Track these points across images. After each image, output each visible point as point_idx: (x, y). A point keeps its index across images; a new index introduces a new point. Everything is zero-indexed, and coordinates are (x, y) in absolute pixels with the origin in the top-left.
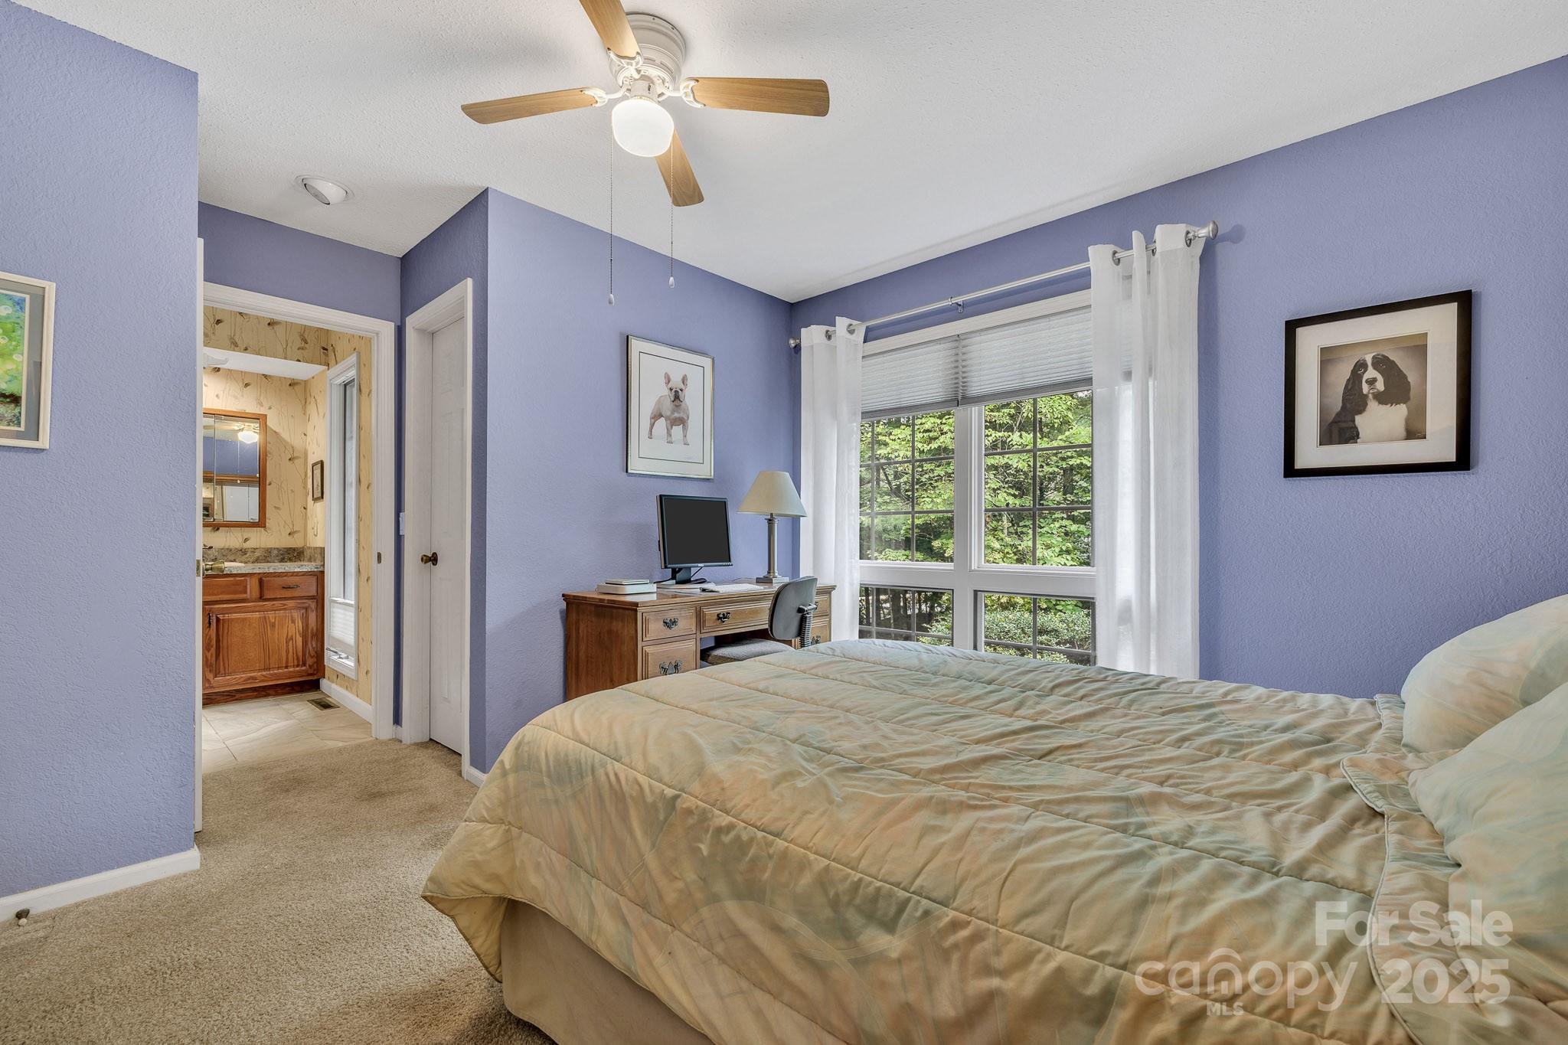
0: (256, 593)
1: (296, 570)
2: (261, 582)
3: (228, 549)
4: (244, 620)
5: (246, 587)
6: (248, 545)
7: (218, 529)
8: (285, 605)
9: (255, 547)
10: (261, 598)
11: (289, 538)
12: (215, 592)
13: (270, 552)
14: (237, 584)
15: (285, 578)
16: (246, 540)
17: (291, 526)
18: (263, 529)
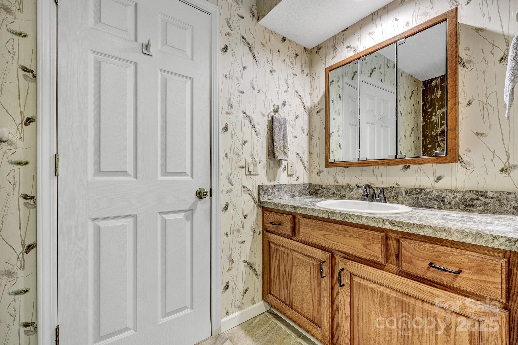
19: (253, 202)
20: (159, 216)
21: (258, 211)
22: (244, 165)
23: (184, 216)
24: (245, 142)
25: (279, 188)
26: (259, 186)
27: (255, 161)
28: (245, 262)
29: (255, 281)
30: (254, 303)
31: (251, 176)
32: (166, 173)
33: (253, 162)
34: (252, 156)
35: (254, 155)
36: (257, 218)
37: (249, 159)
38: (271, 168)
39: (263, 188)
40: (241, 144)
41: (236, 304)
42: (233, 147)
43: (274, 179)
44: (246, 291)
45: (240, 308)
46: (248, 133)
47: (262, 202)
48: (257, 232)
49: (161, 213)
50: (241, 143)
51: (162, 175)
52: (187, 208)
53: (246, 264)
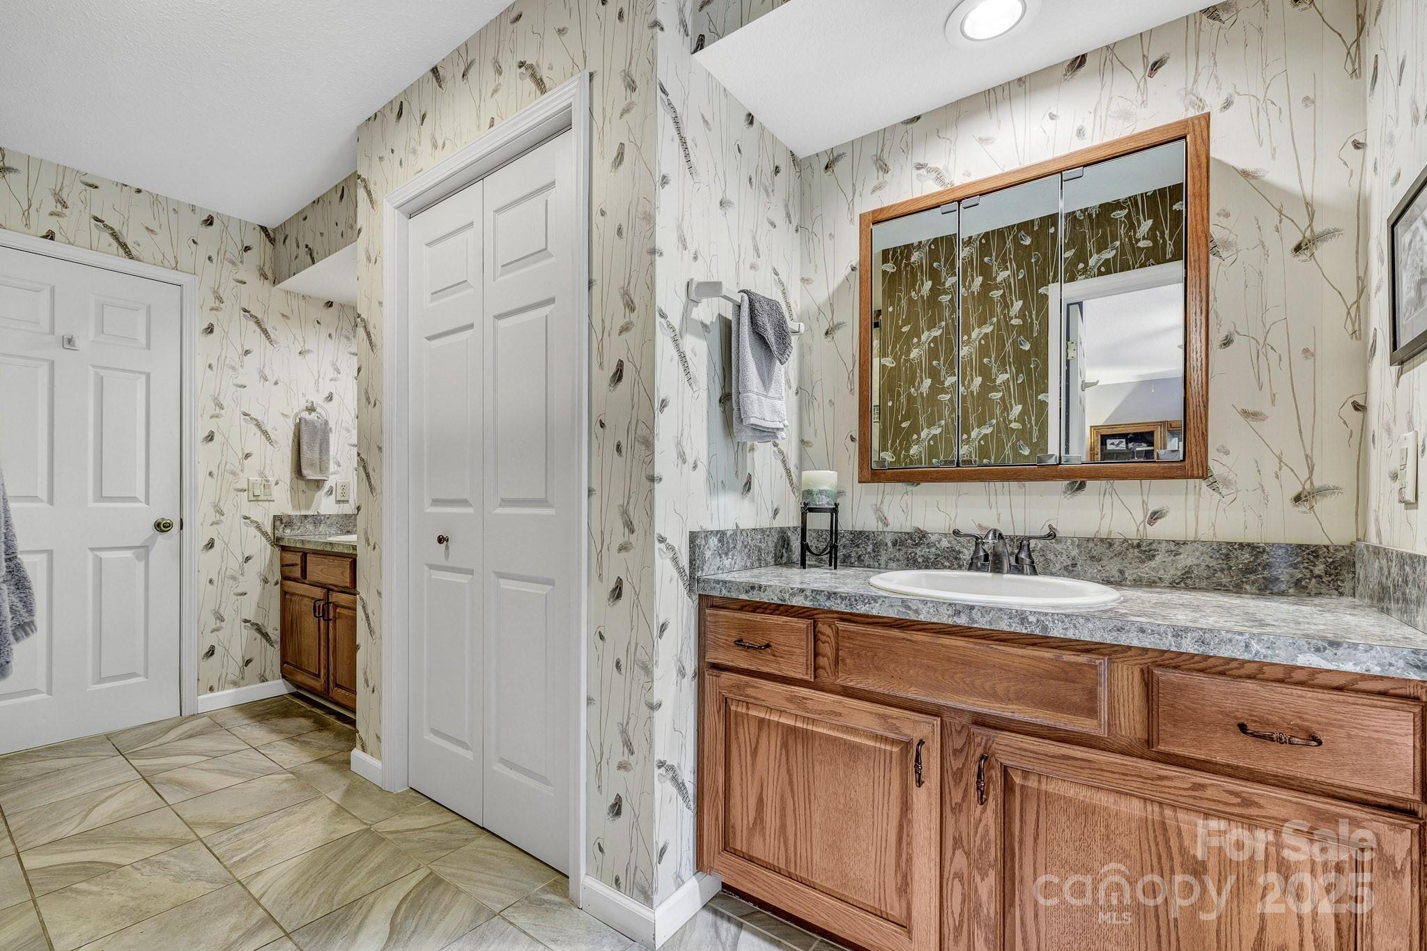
0: (1130, 724)
1: (1302, 660)
2: (1149, 684)
3: (1102, 540)
4: (1087, 811)
5: (1092, 695)
6: (1161, 530)
7: (1082, 486)
8: (1247, 802)
9: (1180, 537)
10: (1149, 743)
11: (1299, 511)
12: (1000, 689)
13: (1227, 557)
14: (1067, 675)
15: (1250, 685)
16: (1155, 516)
17: (1304, 475)
18: (1204, 484)
19: (263, 539)
20: (90, 555)
21: (272, 552)
22: (246, 487)
23: (133, 554)
24: (247, 456)
25: (317, 520)
26: (275, 517)
27: (268, 481)
28: (246, 621)
29: (266, 650)
30: (263, 679)
31: (260, 503)
32: (100, 497)
33: (264, 482)
34: (262, 474)
35: (266, 472)
36: (271, 561)
37: (255, 478)
38: (300, 490)
39: (281, 520)
40: (240, 458)
41: (228, 678)
42: (223, 463)
43: (308, 507)
44: (248, 662)
45: (235, 684)
46: (254, 442)
47: (278, 539)
48: (272, 580)
49: (92, 549)
50: (240, 456)
51: (96, 501)
52: (139, 544)
53: (248, 624)
